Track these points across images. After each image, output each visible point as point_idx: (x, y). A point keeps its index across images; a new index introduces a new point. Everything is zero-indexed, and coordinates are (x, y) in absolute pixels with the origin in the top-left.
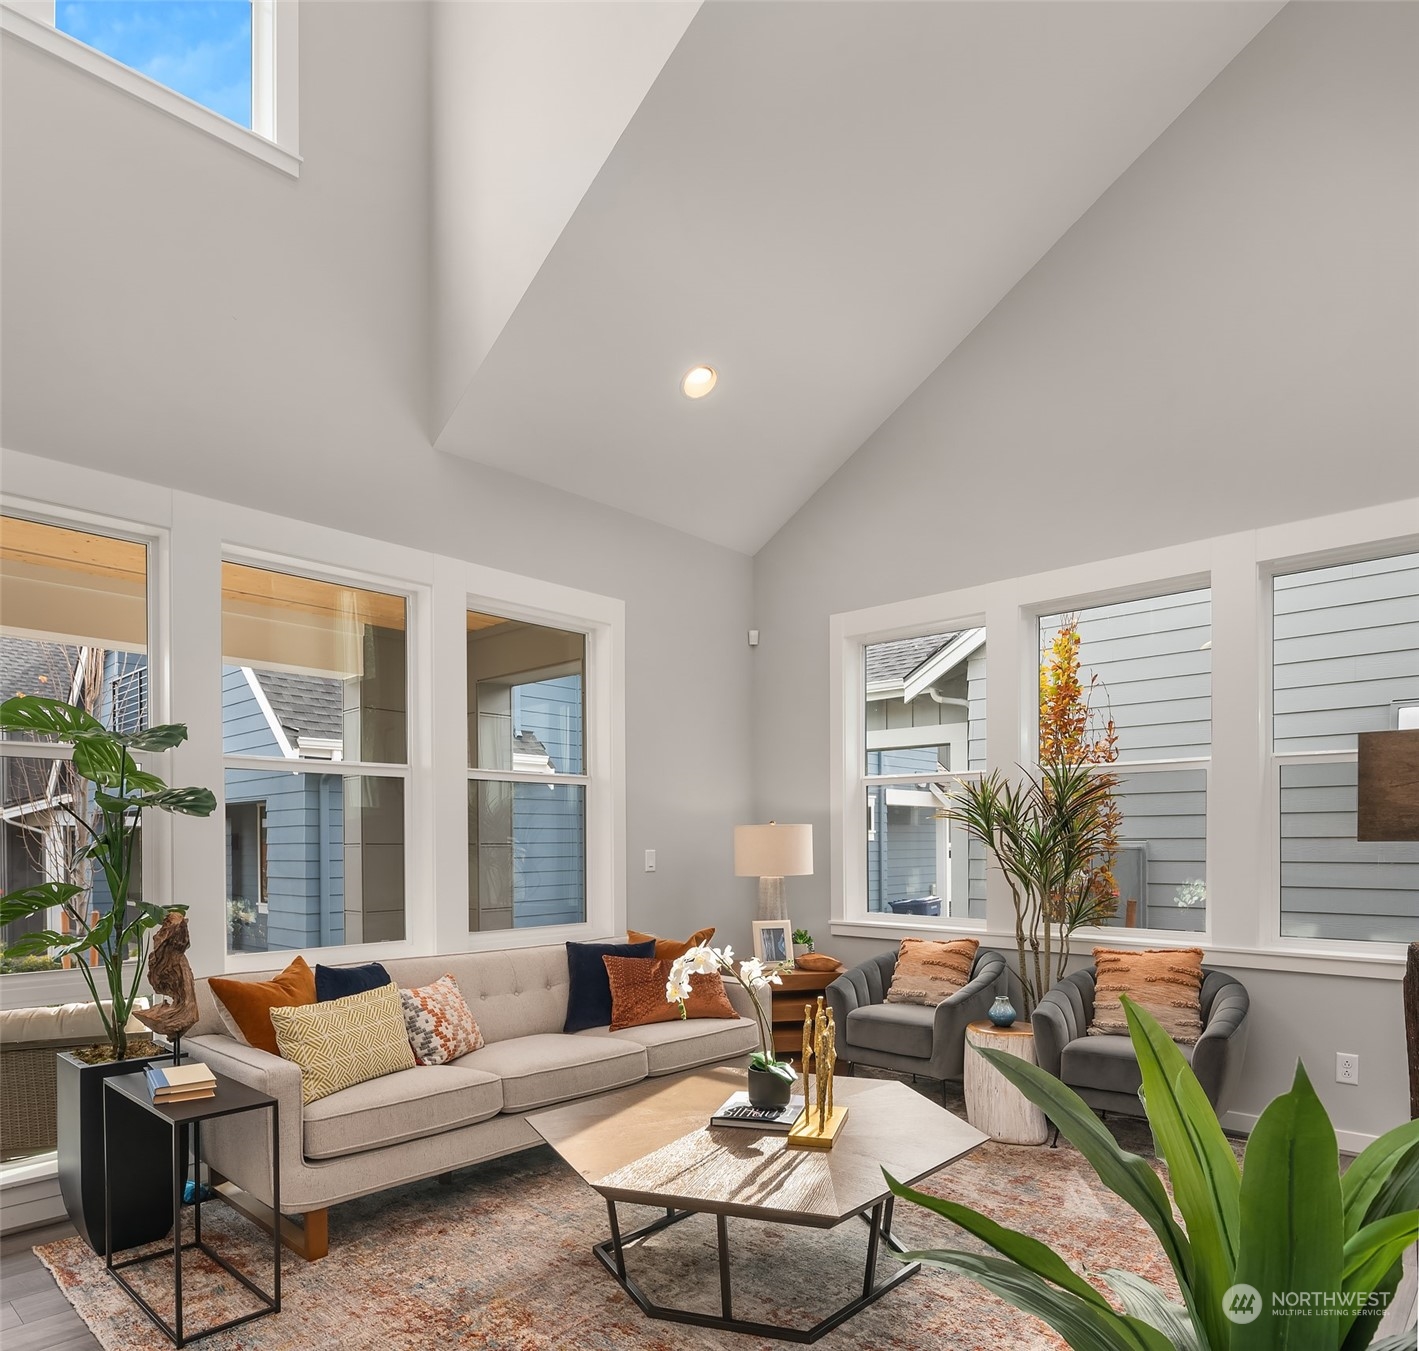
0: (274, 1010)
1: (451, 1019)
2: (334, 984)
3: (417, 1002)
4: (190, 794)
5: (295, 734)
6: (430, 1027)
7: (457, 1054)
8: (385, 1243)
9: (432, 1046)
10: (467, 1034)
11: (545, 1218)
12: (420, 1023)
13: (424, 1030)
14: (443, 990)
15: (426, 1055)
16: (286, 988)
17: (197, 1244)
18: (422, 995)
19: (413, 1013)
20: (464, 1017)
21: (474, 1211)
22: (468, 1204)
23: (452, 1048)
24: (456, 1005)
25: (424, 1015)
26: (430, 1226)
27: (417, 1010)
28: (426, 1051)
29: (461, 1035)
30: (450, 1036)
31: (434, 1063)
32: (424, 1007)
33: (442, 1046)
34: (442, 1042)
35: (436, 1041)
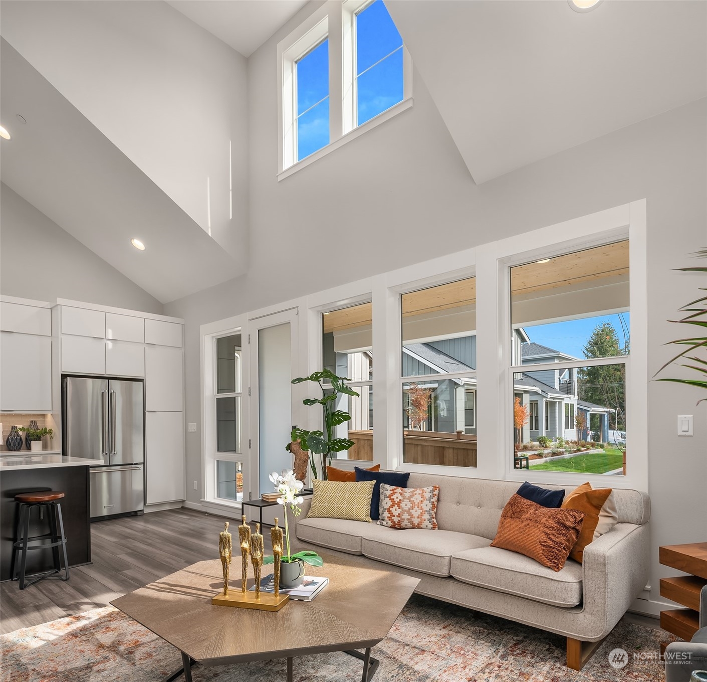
6: (387, 506)
7: (403, 526)
9: (383, 516)
10: (411, 517)
13: (383, 507)
18: (398, 491)
23: (396, 521)
25: (387, 500)
29: (406, 516)
30: (396, 514)
32: (390, 496)
33: (388, 517)
34: (389, 515)
35: (386, 514)
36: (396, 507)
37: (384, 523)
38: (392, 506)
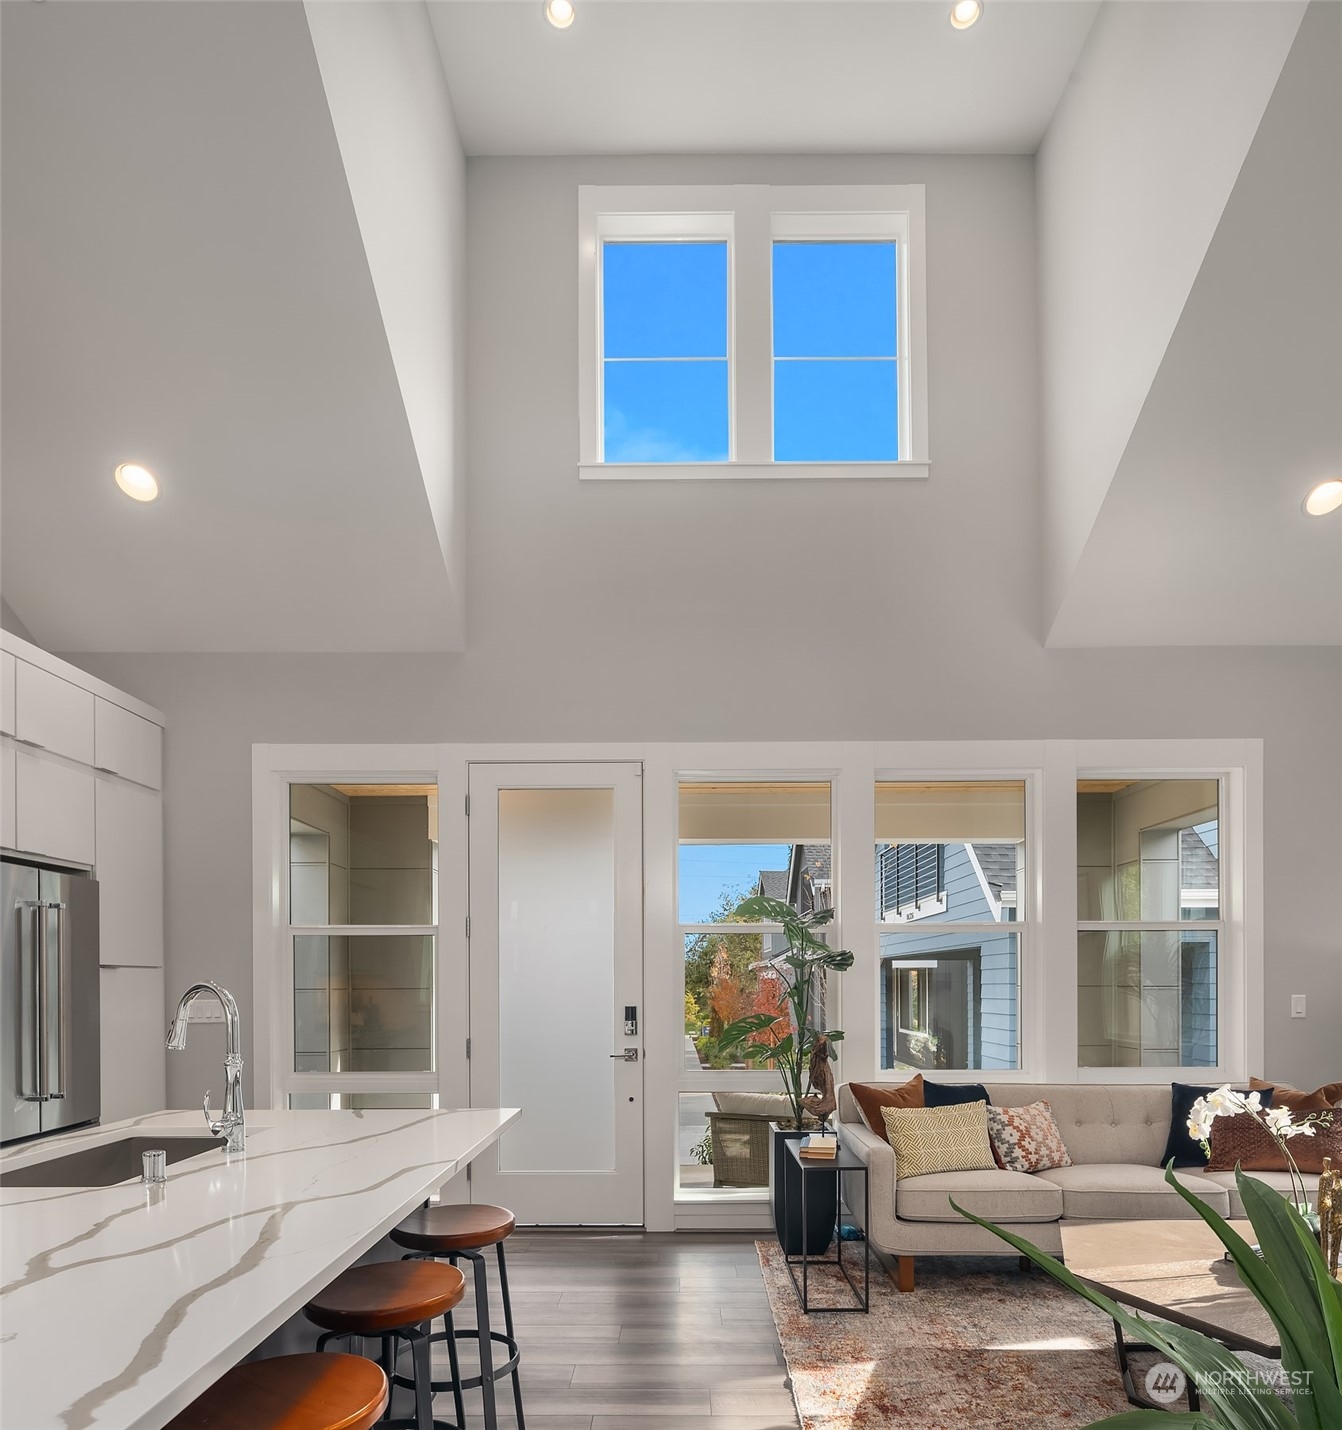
0: (883, 1109)
1: (1035, 1136)
2: (937, 1096)
3: (1005, 1118)
4: (839, 955)
5: (999, 889)
6: (1014, 1140)
7: (1040, 1166)
8: (956, 1295)
9: (1014, 1155)
10: (1051, 1152)
11: (1092, 1315)
12: (1005, 1135)
13: (1008, 1142)
14: (1033, 1112)
15: (1009, 1162)
16: (902, 1097)
17: (838, 1263)
18: (1011, 1113)
19: (1000, 1127)
20: (1050, 1137)
21: (1035, 1295)
22: (1034, 1289)
23: (1033, 1160)
24: (1044, 1126)
25: (1009, 1129)
26: (995, 1295)
27: (1004, 1125)
28: (1009, 1159)
29: (1044, 1151)
30: (1032, 1150)
31: (1015, 1169)
32: (1010, 1123)
33: (1023, 1157)
34: (1024, 1154)
35: (1018, 1152)
36: (1027, 1139)
37: (1019, 1167)
38: (1022, 1138)
